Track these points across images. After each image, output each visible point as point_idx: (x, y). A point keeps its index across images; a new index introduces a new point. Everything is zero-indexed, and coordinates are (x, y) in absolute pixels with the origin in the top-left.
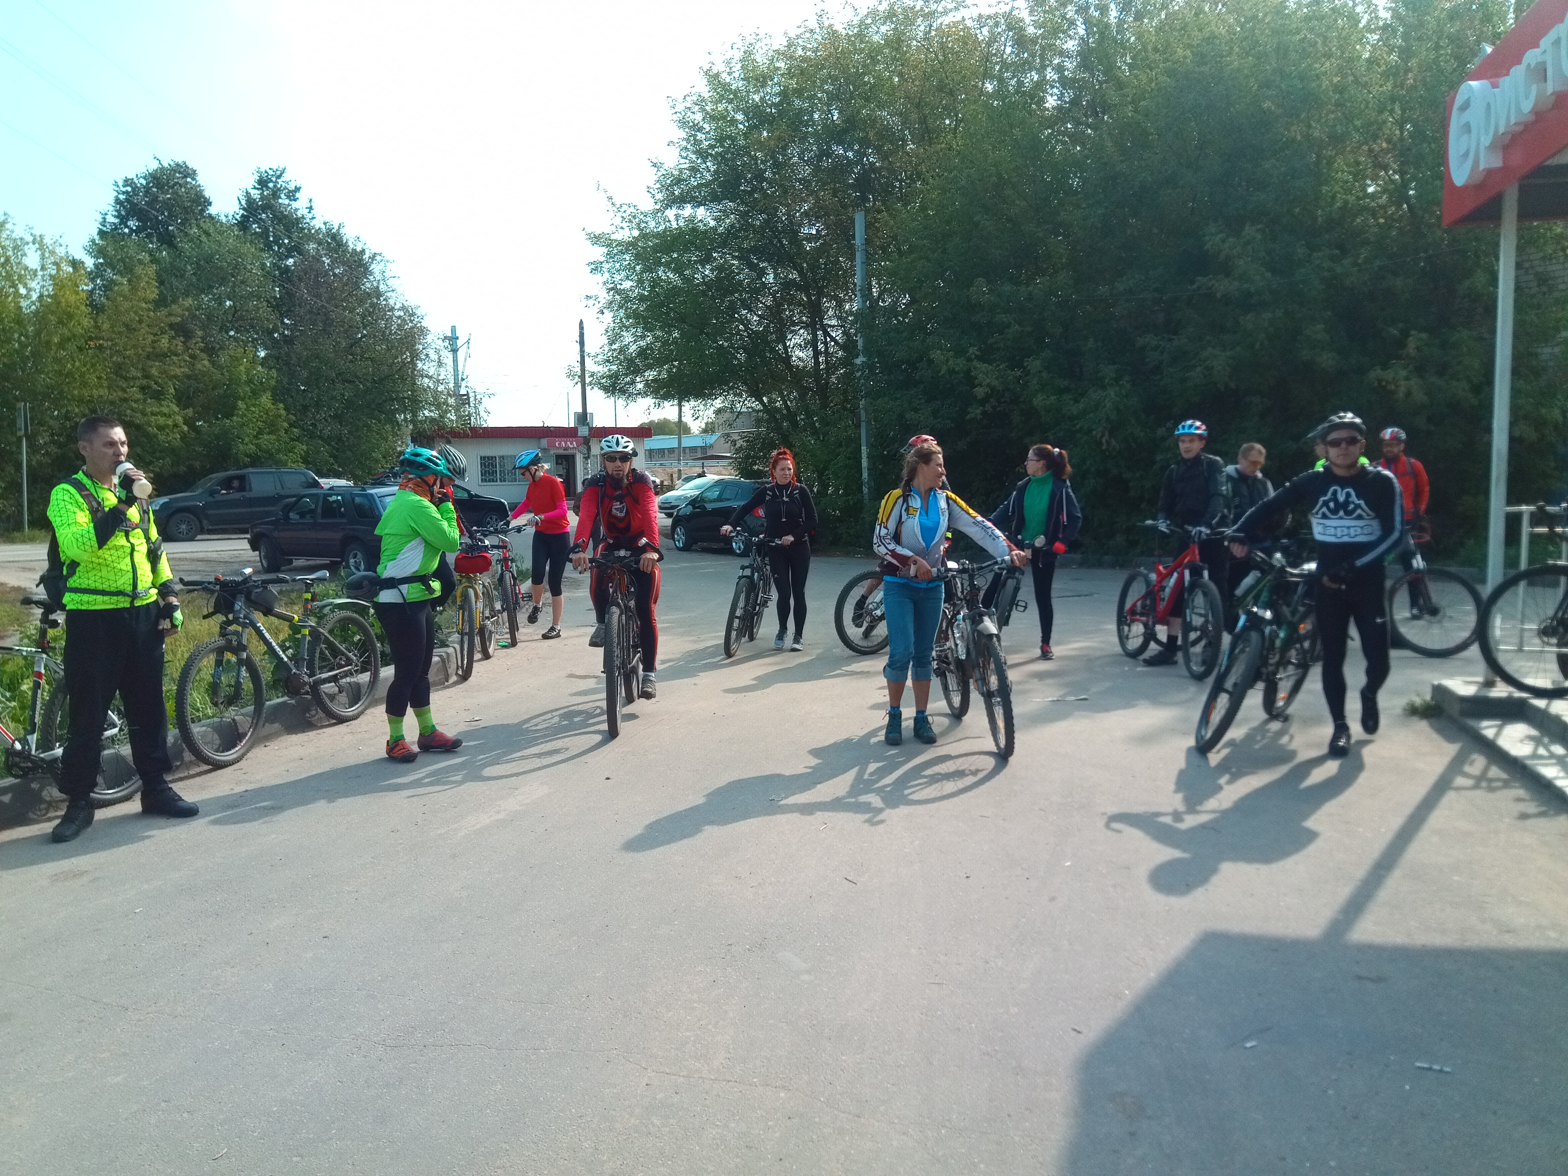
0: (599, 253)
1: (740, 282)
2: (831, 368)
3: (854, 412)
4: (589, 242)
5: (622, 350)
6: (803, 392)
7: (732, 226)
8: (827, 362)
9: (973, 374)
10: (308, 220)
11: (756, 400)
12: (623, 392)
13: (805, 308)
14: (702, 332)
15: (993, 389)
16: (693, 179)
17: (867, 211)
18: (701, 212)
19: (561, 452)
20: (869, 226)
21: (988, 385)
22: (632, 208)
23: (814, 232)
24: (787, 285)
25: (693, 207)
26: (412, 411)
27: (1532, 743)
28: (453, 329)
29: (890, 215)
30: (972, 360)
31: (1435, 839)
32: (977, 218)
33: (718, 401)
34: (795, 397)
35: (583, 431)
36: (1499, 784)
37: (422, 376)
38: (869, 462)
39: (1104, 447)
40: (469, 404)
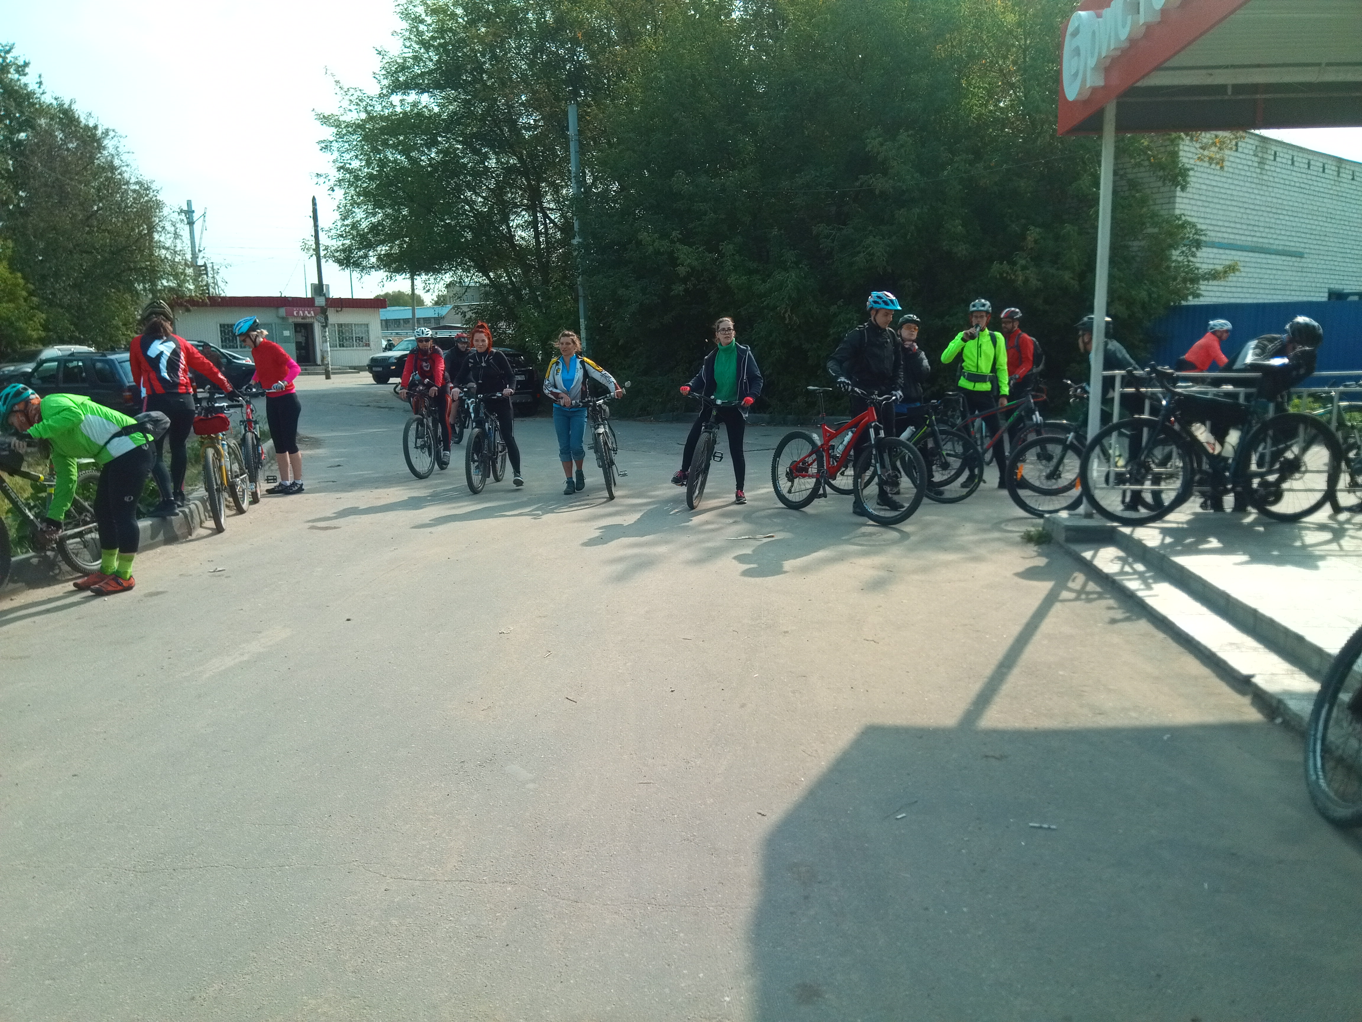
0: (329, 133)
1: (465, 165)
2: (551, 247)
3: (572, 287)
4: (318, 122)
5: (354, 226)
6: (527, 268)
7: (455, 113)
8: (547, 242)
9: (675, 255)
10: (38, 96)
11: (483, 275)
12: (357, 265)
13: (525, 191)
14: (429, 211)
15: (693, 269)
16: (417, 68)
17: (578, 104)
18: (425, 99)
19: (300, 320)
20: (580, 118)
21: (689, 265)
22: (359, 92)
23: (532, 122)
24: (508, 170)
25: (417, 93)
26: (150, 281)
27: (1119, 562)
28: (189, 203)
29: (599, 109)
30: (675, 243)
31: (1046, 642)
32: (676, 115)
33: (447, 275)
34: (519, 273)
35: (320, 301)
36: (1095, 596)
37: (159, 247)
38: (587, 333)
39: (787, 322)
40: (207, 274)
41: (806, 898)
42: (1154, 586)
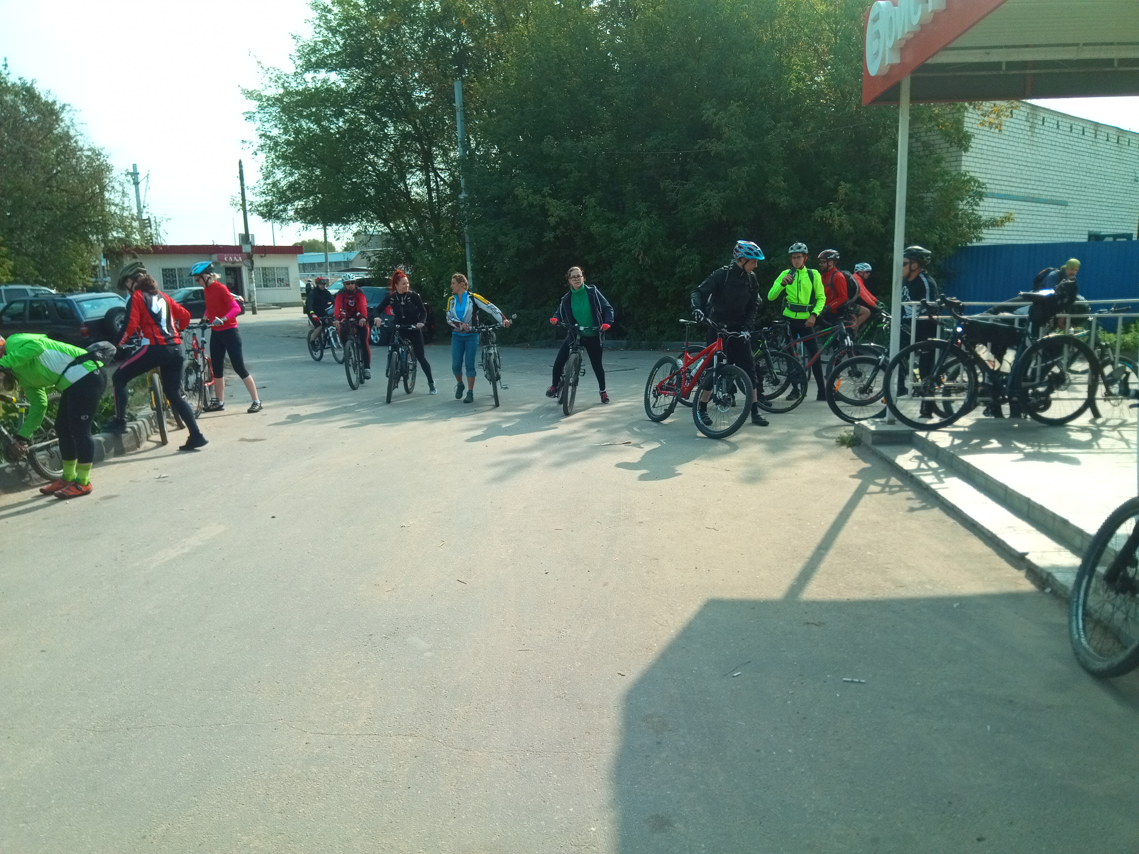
0: (253, 105)
1: (368, 133)
2: (442, 201)
3: (460, 236)
4: (244, 97)
5: (274, 184)
6: (421, 220)
7: (359, 88)
8: (438, 197)
9: (546, 207)
10: (4, 76)
11: (385, 225)
12: (277, 217)
13: (419, 155)
14: (338, 172)
15: (561, 218)
16: (326, 50)
17: (463, 80)
19: (229, 265)
20: (465, 92)
21: (558, 216)
22: (277, 71)
23: (424, 95)
24: (405, 136)
25: (327, 72)
26: (102, 233)
27: (917, 461)
28: (135, 166)
29: (481, 84)
30: (546, 197)
31: (856, 528)
32: (545, 89)
33: (354, 226)
34: (415, 224)
35: (247, 249)
36: (897, 489)
37: (109, 204)
38: (473, 274)
39: (640, 263)
40: (150, 226)
41: (658, 743)
42: (945, 480)
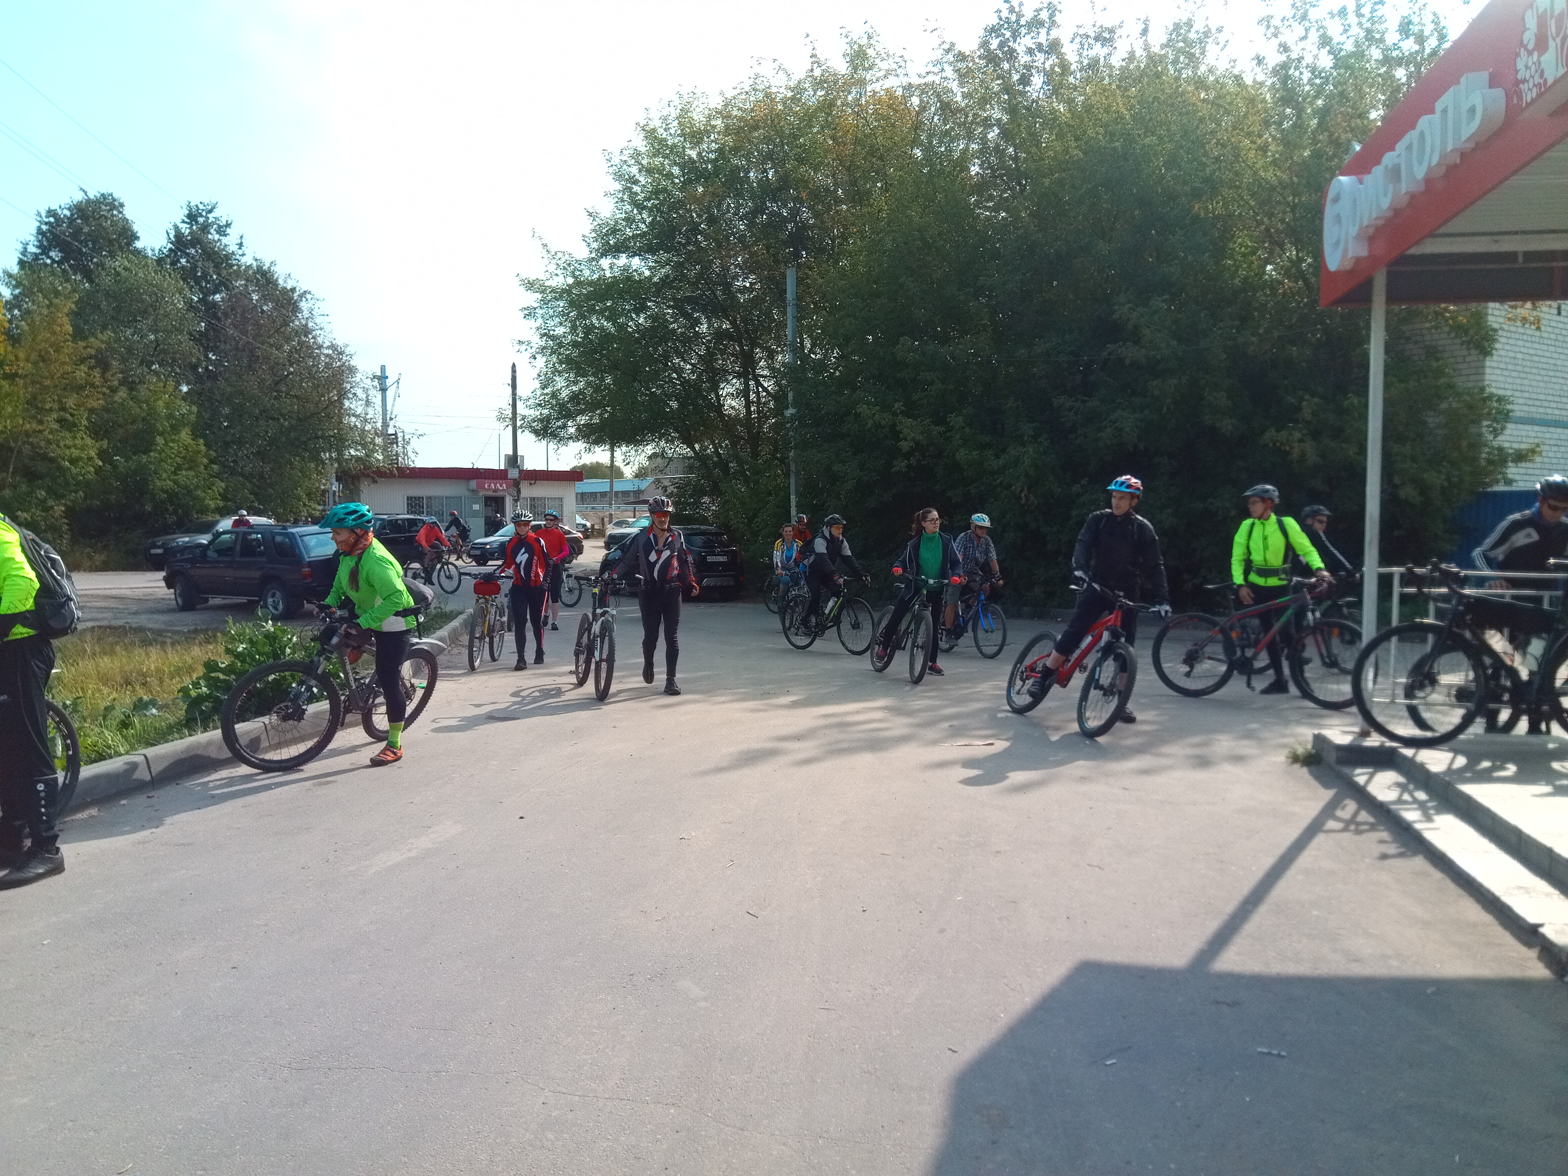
0: (533, 298)
1: (674, 331)
2: (763, 417)
3: (784, 462)
4: (522, 287)
5: (554, 395)
6: (735, 440)
7: (667, 276)
8: (759, 412)
9: (898, 428)
10: (238, 257)
11: (688, 447)
12: (554, 435)
13: (737, 358)
14: (634, 380)
15: (917, 443)
16: (628, 230)
17: (799, 266)
18: (636, 262)
19: (490, 493)
20: (800, 281)
21: (913, 440)
22: (567, 255)
23: (748, 285)
24: (719, 335)
25: (628, 257)
26: (337, 450)
27: (1398, 789)
28: (383, 368)
29: (821, 273)
30: (897, 415)
32: (902, 280)
33: (649, 447)
34: (726, 445)
35: (513, 474)
36: (1367, 827)
37: (349, 415)
39: (1024, 502)
40: (397, 443)
41: (994, 1142)
